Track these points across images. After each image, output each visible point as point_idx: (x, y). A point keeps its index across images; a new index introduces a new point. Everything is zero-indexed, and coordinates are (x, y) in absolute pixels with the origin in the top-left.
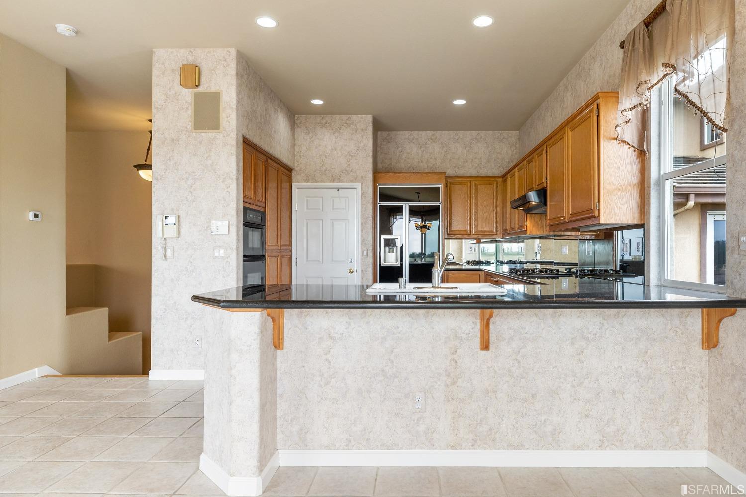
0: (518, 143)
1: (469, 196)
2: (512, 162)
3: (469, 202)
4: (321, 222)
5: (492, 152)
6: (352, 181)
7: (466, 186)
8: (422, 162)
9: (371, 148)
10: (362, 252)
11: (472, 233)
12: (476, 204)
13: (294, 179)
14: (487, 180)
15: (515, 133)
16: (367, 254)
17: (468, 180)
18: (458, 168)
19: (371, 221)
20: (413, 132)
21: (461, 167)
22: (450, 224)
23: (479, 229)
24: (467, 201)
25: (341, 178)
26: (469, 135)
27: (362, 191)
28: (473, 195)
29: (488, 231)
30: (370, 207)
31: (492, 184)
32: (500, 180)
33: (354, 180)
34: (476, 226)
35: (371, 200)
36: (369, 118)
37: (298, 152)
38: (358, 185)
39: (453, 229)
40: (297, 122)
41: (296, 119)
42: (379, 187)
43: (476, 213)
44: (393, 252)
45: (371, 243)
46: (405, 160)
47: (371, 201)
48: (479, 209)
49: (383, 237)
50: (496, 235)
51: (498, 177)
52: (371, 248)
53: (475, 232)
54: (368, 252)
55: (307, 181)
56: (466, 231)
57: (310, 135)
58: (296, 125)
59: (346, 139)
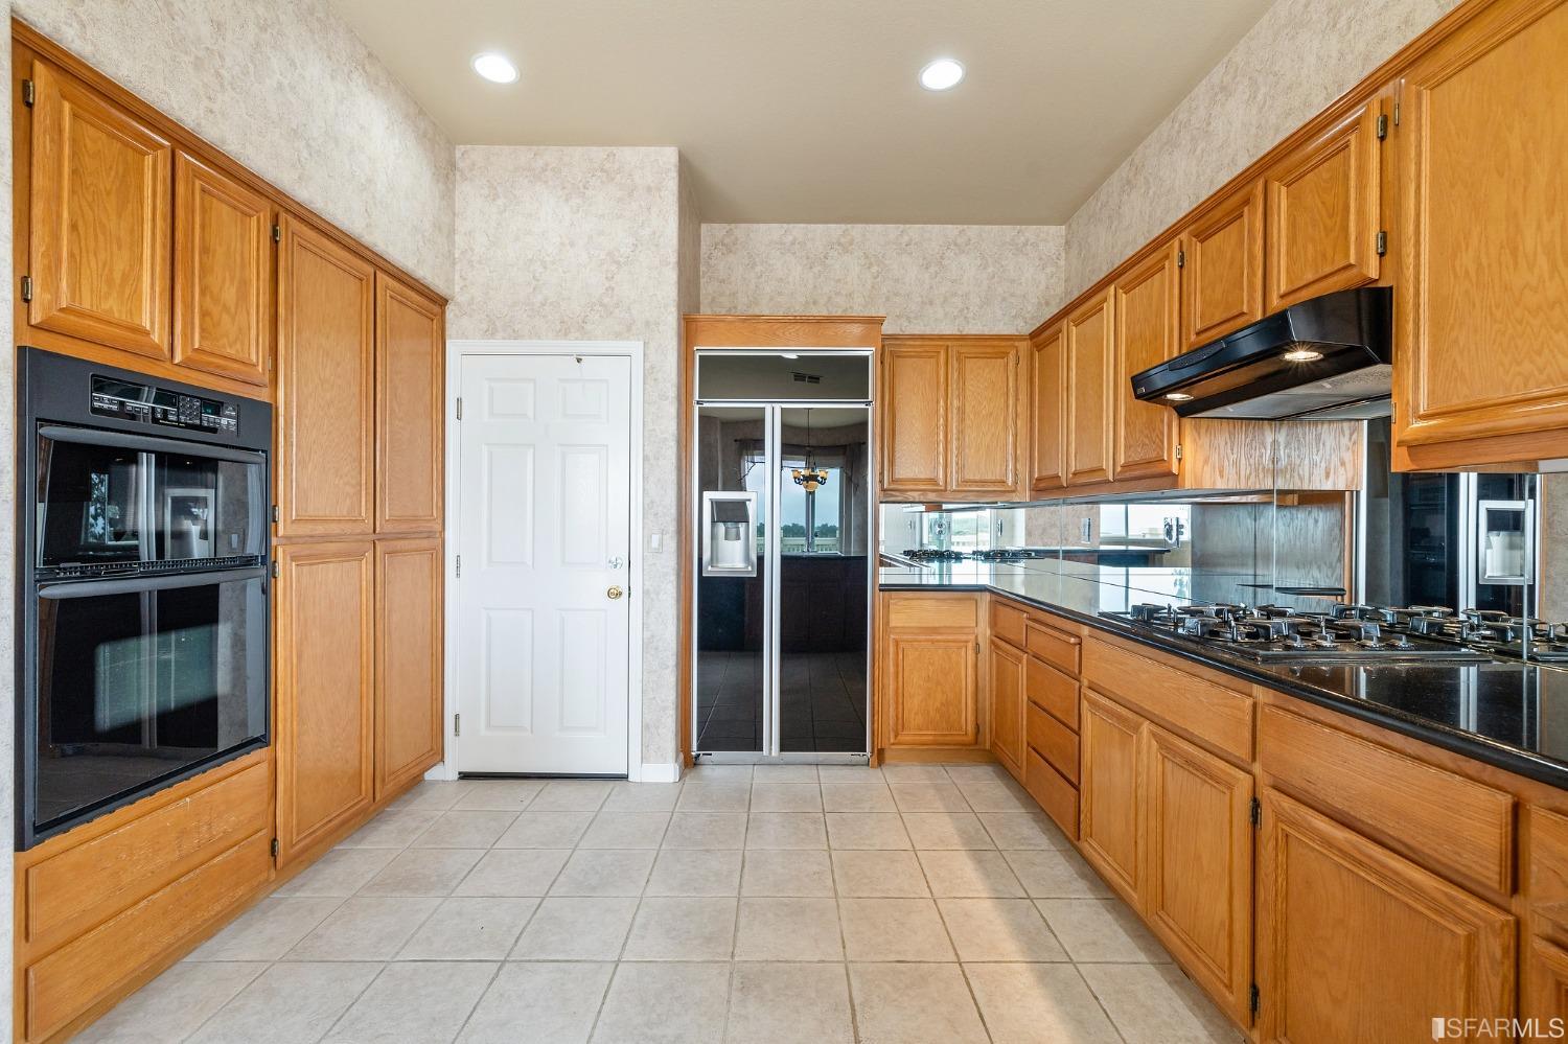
0: (1063, 254)
1: (942, 387)
2: (1047, 304)
3: (942, 403)
4: (532, 450)
5: (996, 279)
6: (618, 336)
7: (933, 361)
8: (815, 303)
9: (675, 242)
10: (647, 540)
11: (949, 488)
12: (962, 411)
13: (450, 329)
14: (991, 346)
15: (1055, 233)
16: (661, 544)
17: (941, 346)
18: (908, 318)
19: (675, 449)
20: (791, 225)
21: (916, 318)
22: (892, 463)
23: (969, 476)
24: (938, 402)
25: (588, 327)
26: (937, 235)
27: (648, 365)
28: (953, 386)
29: (994, 482)
30: (671, 409)
31: (1003, 358)
32: (1024, 346)
33: (626, 330)
34: (961, 468)
35: (675, 389)
36: (669, 156)
37: (463, 253)
38: (635, 347)
39: (897, 476)
40: (461, 164)
41: (458, 154)
42: (698, 355)
43: (961, 432)
44: (738, 538)
45: (673, 510)
46: (771, 299)
47: (672, 393)
48: (968, 422)
49: (708, 495)
50: (1013, 491)
51: (1020, 338)
52: (672, 527)
53: (958, 485)
54: (665, 537)
55: (491, 333)
56: (934, 481)
57: (500, 202)
58: (458, 174)
59: (603, 216)
